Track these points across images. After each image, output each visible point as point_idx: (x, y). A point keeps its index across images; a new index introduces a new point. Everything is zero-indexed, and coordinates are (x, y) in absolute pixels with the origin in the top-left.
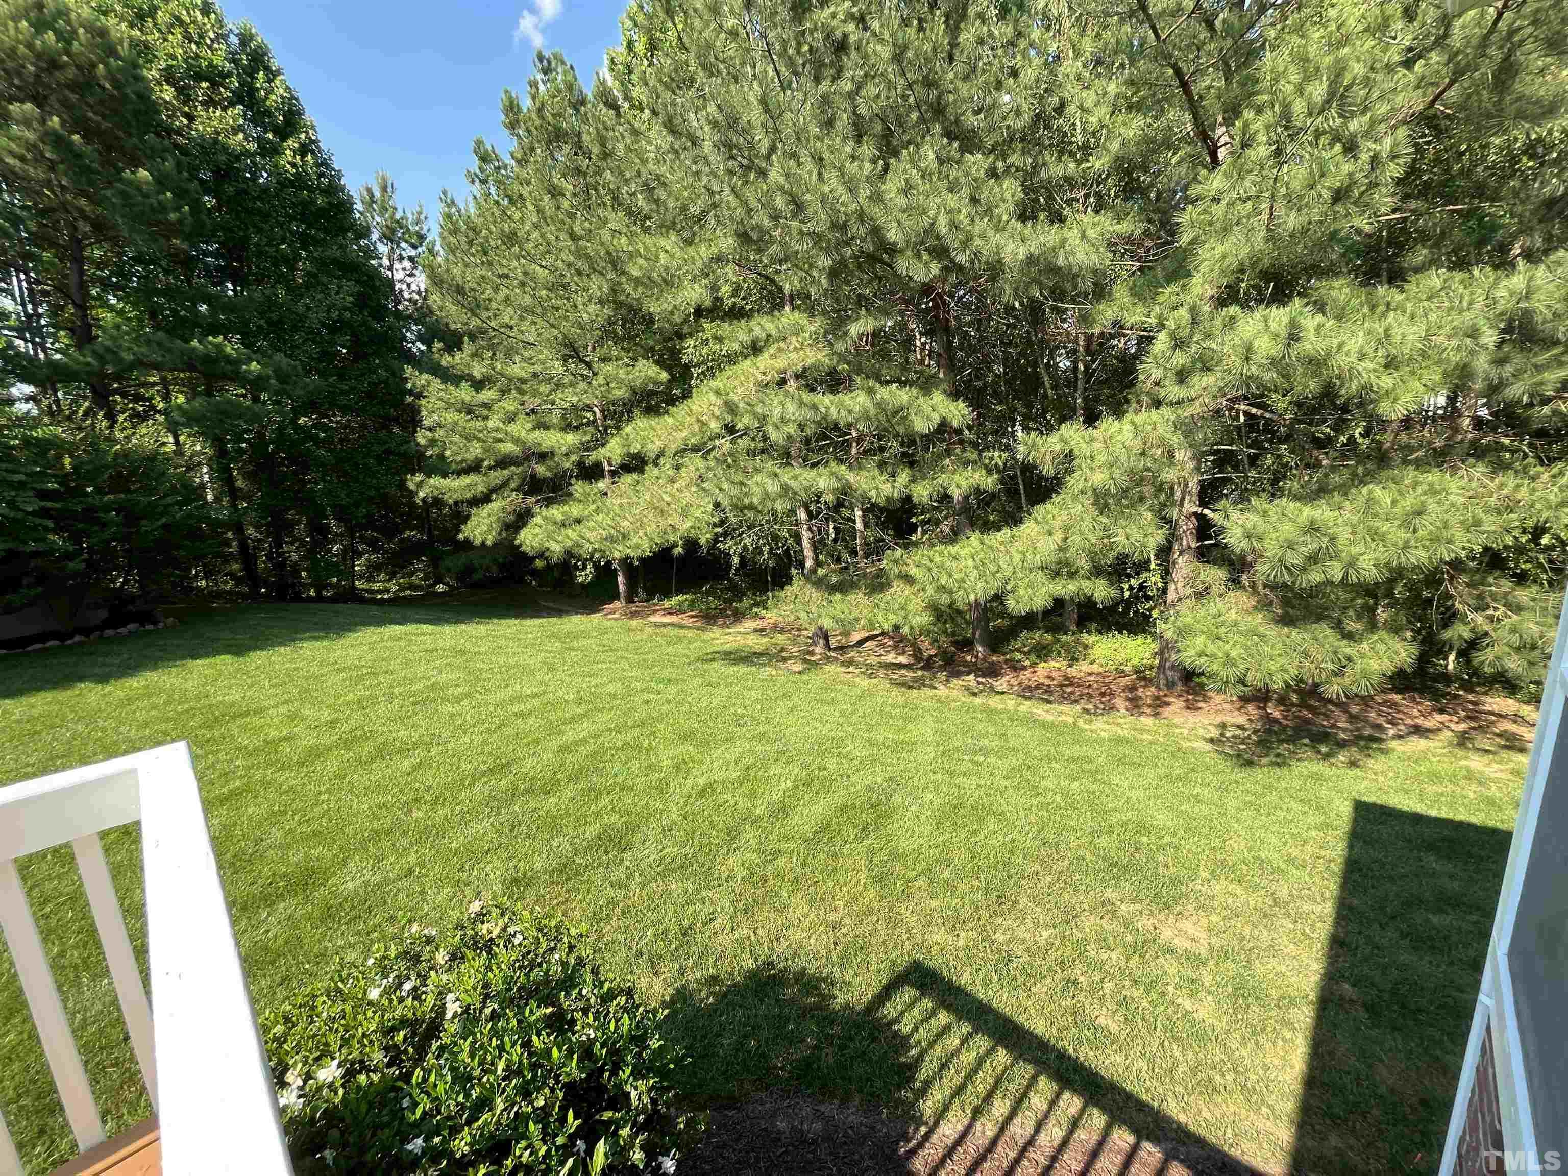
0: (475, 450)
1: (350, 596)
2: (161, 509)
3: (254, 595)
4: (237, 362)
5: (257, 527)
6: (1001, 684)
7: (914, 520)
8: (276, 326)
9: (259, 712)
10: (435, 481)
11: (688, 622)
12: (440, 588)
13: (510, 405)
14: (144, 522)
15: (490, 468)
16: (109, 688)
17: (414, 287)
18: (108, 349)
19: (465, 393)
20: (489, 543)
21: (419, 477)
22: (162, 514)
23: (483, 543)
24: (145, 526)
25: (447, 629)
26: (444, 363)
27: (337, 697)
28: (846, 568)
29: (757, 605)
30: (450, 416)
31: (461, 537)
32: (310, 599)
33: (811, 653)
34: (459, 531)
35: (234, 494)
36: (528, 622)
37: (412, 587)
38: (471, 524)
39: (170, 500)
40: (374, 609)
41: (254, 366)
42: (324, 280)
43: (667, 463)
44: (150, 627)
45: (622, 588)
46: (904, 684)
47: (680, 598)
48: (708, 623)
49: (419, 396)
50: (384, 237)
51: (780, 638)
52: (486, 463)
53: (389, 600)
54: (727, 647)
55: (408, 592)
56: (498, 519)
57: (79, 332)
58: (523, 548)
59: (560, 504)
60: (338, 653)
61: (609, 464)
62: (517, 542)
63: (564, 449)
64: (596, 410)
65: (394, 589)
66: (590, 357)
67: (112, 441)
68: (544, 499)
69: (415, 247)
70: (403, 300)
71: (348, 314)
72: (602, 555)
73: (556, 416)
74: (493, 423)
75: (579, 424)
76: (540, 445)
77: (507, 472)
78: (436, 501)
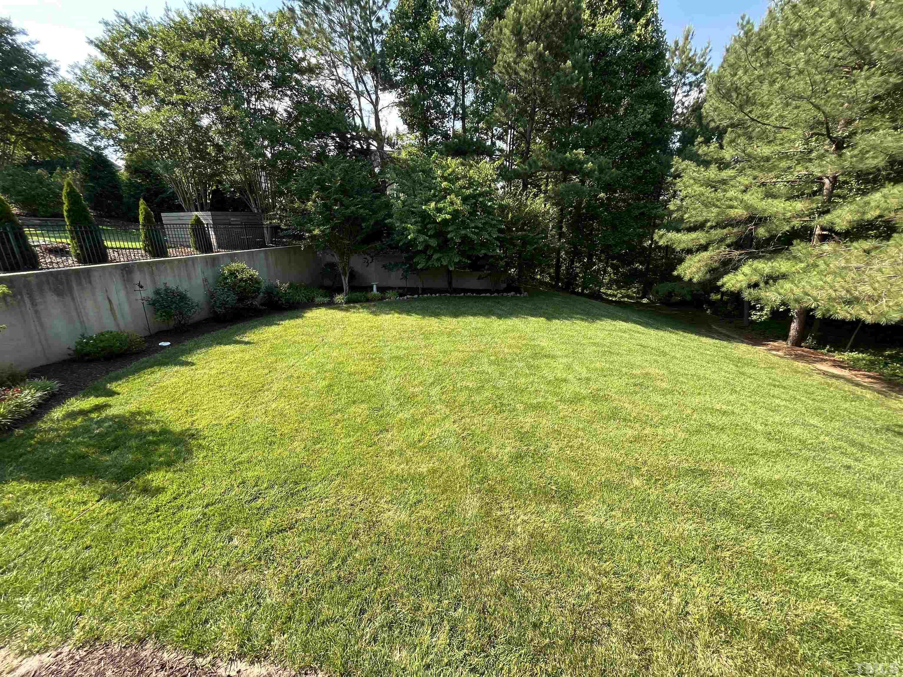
0: (712, 214)
1: (597, 296)
2: (535, 240)
4: (582, 163)
5: (567, 253)
8: (605, 140)
9: (553, 357)
10: (673, 235)
11: (864, 381)
12: (645, 301)
13: (745, 180)
15: (711, 227)
16: (501, 322)
17: (686, 104)
18: (534, 161)
19: (712, 172)
20: (695, 280)
21: (662, 232)
22: (536, 243)
23: (691, 280)
24: (529, 248)
26: (700, 152)
27: (592, 362)
30: (698, 189)
31: (675, 273)
32: (578, 294)
34: (675, 269)
35: (561, 235)
36: (704, 339)
37: (628, 297)
38: (685, 265)
39: (539, 236)
40: (611, 308)
41: (590, 164)
42: (637, 107)
44: (518, 295)
45: (792, 333)
47: (855, 355)
48: (891, 389)
49: (678, 176)
50: (678, 72)
52: (709, 224)
53: (615, 302)
55: (626, 299)
56: (706, 265)
57: (525, 155)
58: (724, 289)
59: (769, 259)
60: (593, 332)
61: (823, 229)
62: (719, 283)
63: (789, 215)
64: (827, 181)
65: (619, 295)
66: (839, 132)
67: (526, 206)
68: (747, 254)
69: (696, 74)
70: (677, 114)
71: (644, 127)
72: (783, 303)
73: (781, 187)
74: (731, 193)
75: (803, 194)
76: (765, 210)
77: (725, 231)
78: (668, 249)
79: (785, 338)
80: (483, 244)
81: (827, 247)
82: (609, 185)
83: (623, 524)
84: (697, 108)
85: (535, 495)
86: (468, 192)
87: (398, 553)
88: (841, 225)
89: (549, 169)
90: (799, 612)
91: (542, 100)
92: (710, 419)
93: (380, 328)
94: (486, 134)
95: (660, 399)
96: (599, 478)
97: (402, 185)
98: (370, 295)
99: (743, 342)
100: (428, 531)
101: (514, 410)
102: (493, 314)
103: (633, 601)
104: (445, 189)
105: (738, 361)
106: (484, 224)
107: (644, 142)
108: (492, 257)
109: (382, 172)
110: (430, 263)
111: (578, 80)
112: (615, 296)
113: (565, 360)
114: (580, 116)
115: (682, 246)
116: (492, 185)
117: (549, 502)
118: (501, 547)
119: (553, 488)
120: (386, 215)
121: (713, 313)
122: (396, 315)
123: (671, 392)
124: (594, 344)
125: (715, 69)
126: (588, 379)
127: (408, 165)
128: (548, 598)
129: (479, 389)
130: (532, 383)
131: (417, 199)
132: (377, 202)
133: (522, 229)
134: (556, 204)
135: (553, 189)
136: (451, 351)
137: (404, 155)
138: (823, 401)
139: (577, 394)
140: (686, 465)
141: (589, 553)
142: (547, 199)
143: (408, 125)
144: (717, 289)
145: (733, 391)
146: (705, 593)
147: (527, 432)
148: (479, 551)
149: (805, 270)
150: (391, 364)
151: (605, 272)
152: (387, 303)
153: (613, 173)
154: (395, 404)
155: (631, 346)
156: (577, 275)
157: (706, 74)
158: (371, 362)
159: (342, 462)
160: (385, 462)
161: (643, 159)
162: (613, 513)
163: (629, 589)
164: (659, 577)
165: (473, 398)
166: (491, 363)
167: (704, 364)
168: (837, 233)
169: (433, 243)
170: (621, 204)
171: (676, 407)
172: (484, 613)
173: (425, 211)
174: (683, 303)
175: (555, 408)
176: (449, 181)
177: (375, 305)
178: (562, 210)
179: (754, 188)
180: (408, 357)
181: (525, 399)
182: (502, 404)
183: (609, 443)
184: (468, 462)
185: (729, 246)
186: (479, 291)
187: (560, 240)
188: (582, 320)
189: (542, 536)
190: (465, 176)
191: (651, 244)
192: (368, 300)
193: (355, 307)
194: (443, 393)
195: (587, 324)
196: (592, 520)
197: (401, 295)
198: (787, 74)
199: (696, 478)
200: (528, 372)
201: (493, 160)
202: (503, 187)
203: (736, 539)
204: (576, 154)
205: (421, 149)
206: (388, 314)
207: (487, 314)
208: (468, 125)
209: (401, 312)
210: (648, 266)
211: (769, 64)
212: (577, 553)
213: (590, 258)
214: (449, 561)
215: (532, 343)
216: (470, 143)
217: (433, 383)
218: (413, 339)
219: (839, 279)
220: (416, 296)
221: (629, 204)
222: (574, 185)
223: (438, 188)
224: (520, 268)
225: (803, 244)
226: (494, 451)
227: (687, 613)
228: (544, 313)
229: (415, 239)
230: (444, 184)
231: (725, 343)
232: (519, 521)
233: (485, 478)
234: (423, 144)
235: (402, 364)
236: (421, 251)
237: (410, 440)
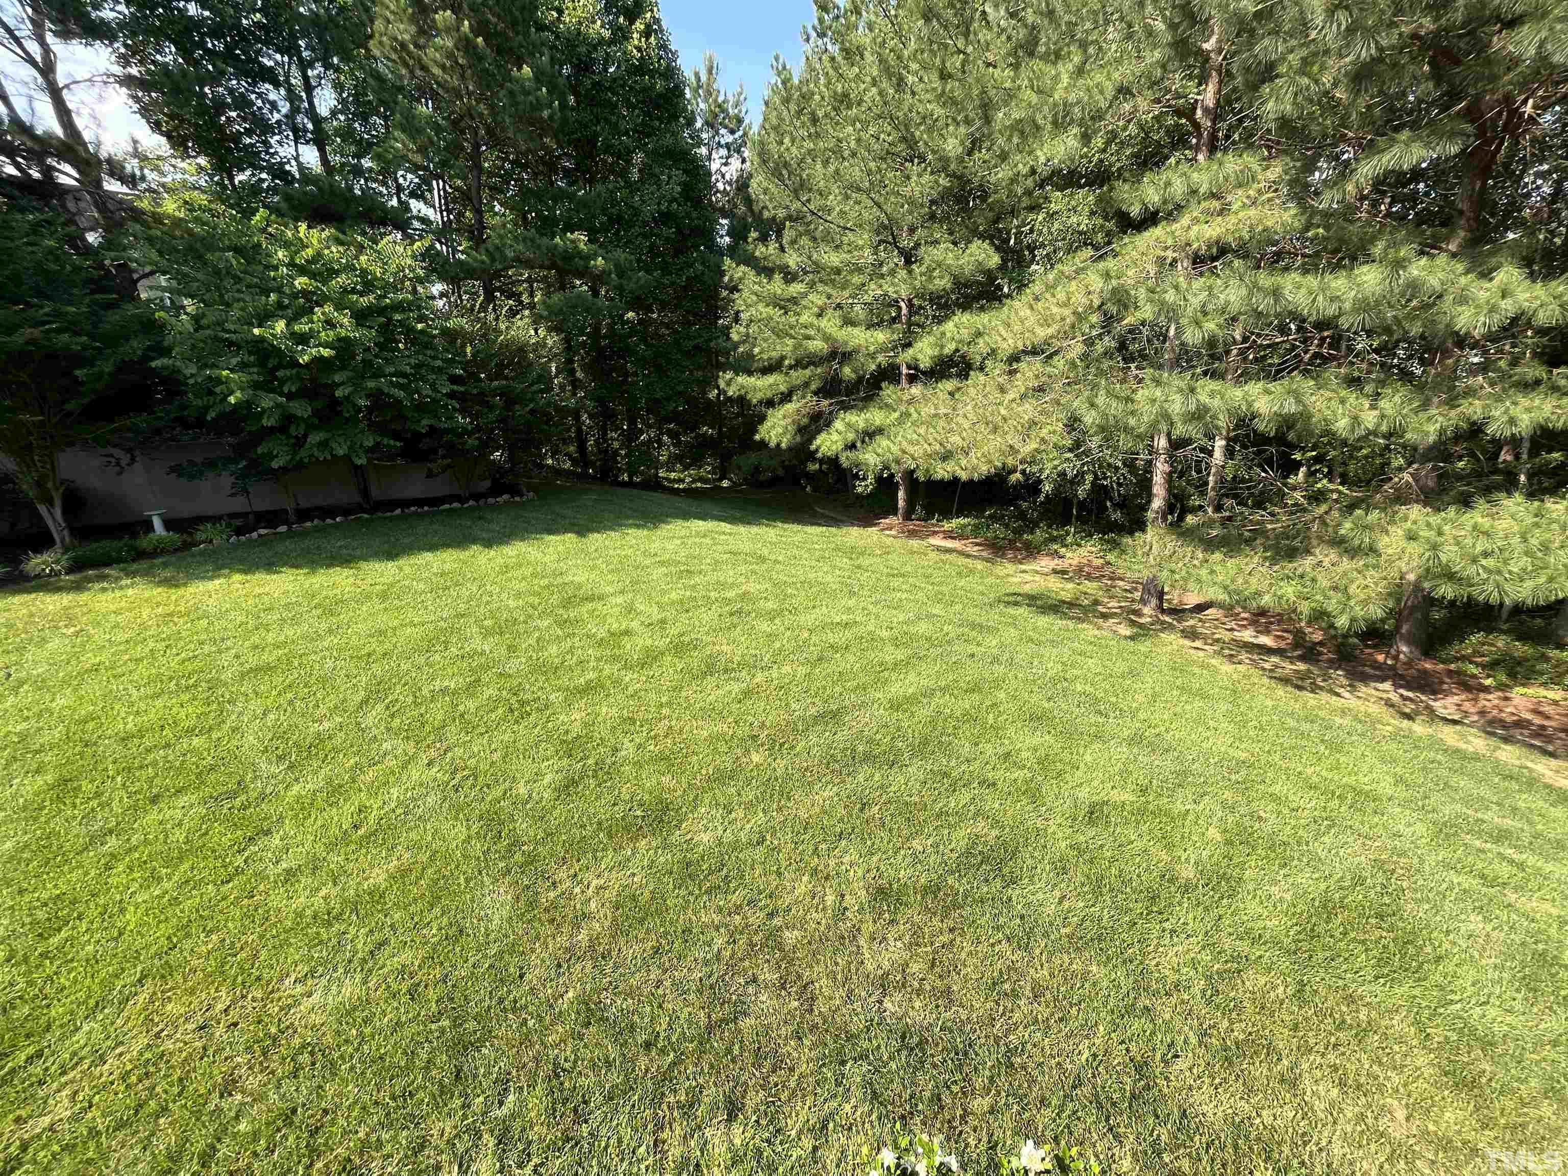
0: (786, 347)
1: (654, 485)
2: (529, 396)
3: (584, 476)
4: (587, 258)
5: (591, 417)
6: (1446, 706)
7: (1297, 456)
8: (617, 220)
9: (601, 598)
10: (742, 379)
11: (974, 550)
12: (725, 484)
13: (817, 299)
14: (517, 407)
15: (791, 367)
16: (492, 553)
17: (728, 177)
18: (497, 248)
19: (777, 286)
20: (783, 445)
21: (729, 375)
22: (531, 400)
23: (778, 445)
24: (520, 410)
25: (742, 529)
26: (757, 254)
27: (664, 592)
28: (1230, 519)
29: (1053, 540)
30: (765, 311)
31: (758, 437)
32: (624, 484)
33: (1138, 613)
34: (755, 431)
35: (575, 384)
37: (701, 480)
38: (768, 424)
39: (535, 387)
40: (681, 503)
41: (600, 261)
42: (657, 170)
43: (996, 369)
44: (517, 499)
45: (901, 503)
46: (1285, 681)
47: (962, 521)
48: (995, 554)
49: (734, 289)
50: (708, 124)
51: (1090, 587)
52: (787, 362)
53: (684, 490)
54: (1027, 589)
55: (699, 485)
56: (794, 422)
57: (476, 234)
58: (819, 455)
59: (861, 410)
60: (657, 544)
61: (909, 367)
62: (813, 447)
63: (872, 348)
64: (902, 304)
65: (688, 480)
66: (906, 242)
67: (498, 332)
68: (837, 403)
69: (732, 132)
70: (718, 191)
71: (675, 205)
72: (887, 467)
73: (859, 311)
74: (805, 318)
75: (882, 321)
76: (846, 343)
77: (808, 372)
78: (742, 401)
79: (894, 511)
80: (421, 408)
81: (916, 390)
82: (638, 298)
83: (748, 826)
84: (742, 184)
85: (610, 837)
86: (364, 301)
87: (352, 1068)
88: (925, 363)
89: (528, 264)
90: (953, 845)
91: (490, 131)
92: (831, 638)
93: (194, 614)
94: (384, 183)
95: (765, 626)
96: (704, 772)
97: (180, 277)
98: (144, 543)
99: (853, 525)
100: (412, 994)
101: (547, 707)
102: (474, 541)
103: (780, 929)
104: (305, 293)
105: (852, 552)
106: (417, 367)
107: (679, 231)
108: (447, 431)
109: (109, 244)
110: (303, 453)
111: (550, 106)
112: (681, 481)
113: (620, 600)
114: (567, 172)
115: (759, 396)
116: (420, 289)
117: (634, 839)
118: (567, 950)
119: (639, 813)
120: (149, 348)
121: (815, 490)
122: (237, 577)
123: (780, 613)
124: (662, 563)
125: (755, 129)
126: (663, 621)
127: (190, 232)
128: (660, 991)
129: (472, 688)
130: (571, 651)
131: (235, 313)
132: (113, 317)
133: (499, 376)
134: (557, 329)
135: (544, 302)
136: (394, 629)
137: (170, 206)
138: (940, 584)
139: (647, 650)
140: (813, 711)
141: (708, 892)
142: (536, 321)
143: (168, 136)
144: (812, 456)
145: (852, 594)
146: (860, 873)
147: (579, 737)
148: (528, 977)
149: (900, 421)
150: (247, 687)
151: (661, 444)
152: (202, 553)
153: (639, 279)
154: (274, 769)
155: (717, 556)
156: (616, 453)
157: (745, 134)
158: (185, 697)
159: (147, 947)
160: (277, 900)
161: (682, 259)
162: (733, 815)
163: (771, 915)
164: (805, 879)
165: (461, 708)
166: (487, 633)
167: (813, 563)
168: (924, 373)
169: (302, 409)
170: (664, 331)
171: (788, 633)
172: (557, 1076)
173: (261, 339)
174: (774, 482)
175: (617, 682)
176: (313, 276)
177: (165, 565)
178: (567, 340)
179: (830, 311)
180: (289, 662)
181: (565, 681)
182: (522, 703)
183: (709, 713)
184: (475, 828)
185: (816, 393)
186: (434, 502)
187: (575, 394)
188: (638, 527)
189: (634, 898)
190: (349, 268)
191: (719, 395)
192: (140, 555)
193: (102, 578)
194: (392, 716)
195: (645, 532)
196: (705, 840)
197: (239, 532)
198: (837, 151)
199: (827, 724)
200: (560, 633)
201: (409, 239)
202: (442, 295)
203: (882, 787)
204: (573, 241)
205: (220, 196)
206: (211, 579)
207: (462, 541)
208: (336, 159)
209: (249, 567)
210: (720, 429)
211: (818, 135)
212: (692, 899)
213: (632, 422)
214: (471, 1025)
215: (559, 580)
216: (347, 196)
217: (365, 702)
218: (295, 621)
219: (931, 430)
220: (283, 529)
221: (676, 332)
222: (579, 296)
223: (287, 290)
224: (512, 449)
225: (891, 387)
226: (522, 790)
227: (846, 909)
228: (574, 525)
229: (247, 405)
230: (301, 282)
231: (833, 530)
232: (590, 892)
233: (516, 843)
234: (225, 187)
235: (278, 680)
236: (272, 430)
237: (334, 831)
